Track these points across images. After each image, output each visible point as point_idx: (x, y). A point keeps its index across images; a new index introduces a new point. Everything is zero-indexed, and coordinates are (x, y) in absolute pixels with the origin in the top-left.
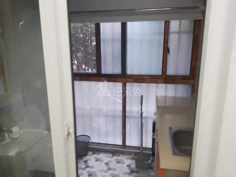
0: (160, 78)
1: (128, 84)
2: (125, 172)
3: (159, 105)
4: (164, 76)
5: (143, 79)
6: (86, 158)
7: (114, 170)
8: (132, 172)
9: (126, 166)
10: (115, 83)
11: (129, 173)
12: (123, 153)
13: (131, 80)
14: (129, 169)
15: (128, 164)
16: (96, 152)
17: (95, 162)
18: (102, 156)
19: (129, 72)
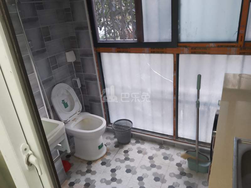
0: (233, 46)
1: (182, 57)
2: (173, 173)
3: (230, 87)
4: (241, 43)
5: (205, 48)
6: (126, 148)
7: (159, 167)
8: (183, 174)
9: (176, 164)
10: (163, 55)
11: (178, 175)
12: (173, 146)
13: (186, 50)
14: (178, 169)
15: (179, 162)
16: (140, 141)
17: (137, 154)
18: (147, 147)
19: (184, 37)
